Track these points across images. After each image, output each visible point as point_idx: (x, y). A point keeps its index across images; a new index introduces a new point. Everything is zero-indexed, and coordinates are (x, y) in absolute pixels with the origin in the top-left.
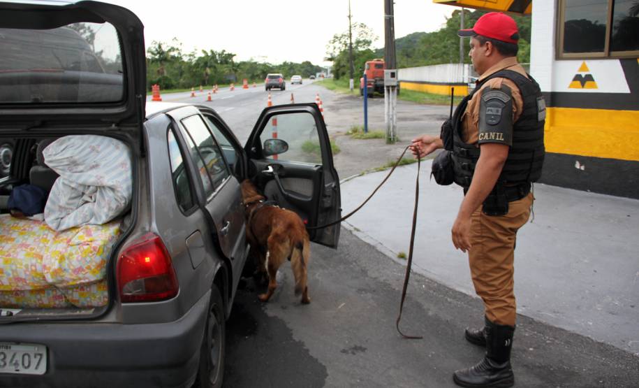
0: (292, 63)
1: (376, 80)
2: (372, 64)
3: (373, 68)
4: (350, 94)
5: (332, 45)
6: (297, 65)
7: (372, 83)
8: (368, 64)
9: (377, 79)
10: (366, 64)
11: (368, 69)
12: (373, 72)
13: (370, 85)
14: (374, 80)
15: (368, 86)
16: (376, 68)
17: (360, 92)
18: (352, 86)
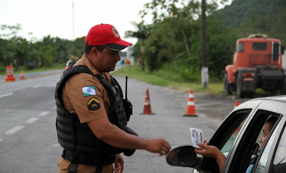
0: (58, 40)
1: (259, 69)
2: (248, 42)
3: (250, 50)
4: (206, 93)
5: (150, 12)
6: (67, 42)
7: (253, 74)
8: (241, 42)
9: (261, 67)
10: (237, 42)
11: (241, 51)
12: (250, 56)
13: (249, 76)
14: (254, 69)
15: (247, 79)
16: (255, 50)
17: (226, 88)
18: (206, 79)
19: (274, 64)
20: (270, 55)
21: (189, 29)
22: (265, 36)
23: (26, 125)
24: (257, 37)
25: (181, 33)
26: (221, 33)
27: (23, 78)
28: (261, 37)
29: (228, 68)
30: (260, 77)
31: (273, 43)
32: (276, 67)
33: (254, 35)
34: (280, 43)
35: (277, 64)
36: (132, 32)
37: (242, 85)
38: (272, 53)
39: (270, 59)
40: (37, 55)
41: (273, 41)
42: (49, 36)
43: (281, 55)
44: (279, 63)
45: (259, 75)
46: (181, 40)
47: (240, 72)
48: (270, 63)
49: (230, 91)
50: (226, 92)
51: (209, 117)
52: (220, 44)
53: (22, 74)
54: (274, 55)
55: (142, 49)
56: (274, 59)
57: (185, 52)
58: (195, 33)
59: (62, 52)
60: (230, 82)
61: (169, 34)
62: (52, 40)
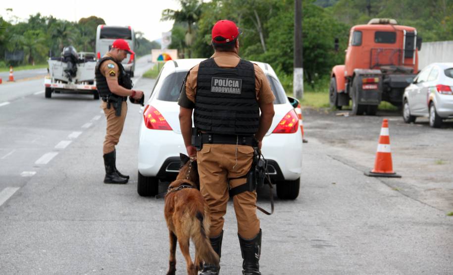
0: (53, 20)
2: (367, 30)
3: (370, 42)
6: (67, 24)
7: (377, 80)
8: (357, 31)
9: (387, 68)
10: (352, 31)
11: (358, 44)
12: (371, 52)
13: (371, 82)
14: (378, 72)
15: (367, 87)
16: (379, 42)
17: (332, 101)
18: (299, 86)
19: (405, 65)
20: (400, 51)
21: (266, 10)
22: (393, 21)
23: (57, 150)
24: (381, 23)
25: (252, 14)
26: (314, 16)
27: (11, 79)
28: (388, 23)
29: (336, 69)
30: (387, 84)
31: (405, 32)
32: (410, 68)
33: (377, 20)
34: (416, 32)
35: (412, 65)
36: (172, 11)
37: (361, 95)
38: (404, 48)
39: (400, 57)
40: (23, 44)
41: (405, 28)
42: (39, 15)
43: (416, 50)
44: (414, 63)
45: (386, 80)
46: (253, 26)
47: (357, 75)
48: (400, 63)
49: (339, 105)
50: (332, 105)
51: (323, 143)
52: (313, 33)
53: (11, 72)
54: (406, 50)
55: (188, 38)
56: (406, 57)
57: (258, 44)
58: (275, 15)
59: (60, 40)
60: (339, 91)
61: (235, 16)
62: (43, 20)
